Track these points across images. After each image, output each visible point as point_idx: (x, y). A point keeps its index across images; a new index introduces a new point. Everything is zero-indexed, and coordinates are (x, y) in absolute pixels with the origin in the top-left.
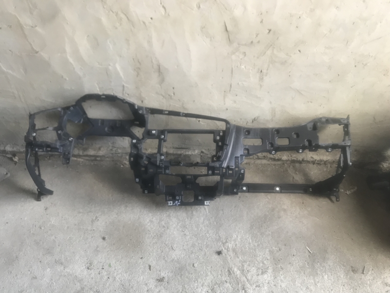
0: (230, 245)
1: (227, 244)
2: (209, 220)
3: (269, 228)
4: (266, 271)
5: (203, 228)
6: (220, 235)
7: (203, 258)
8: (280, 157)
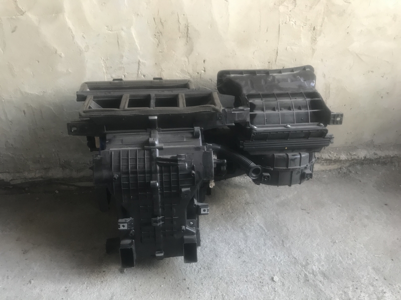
0: (314, 267)
1: (309, 267)
2: (272, 240)
3: (357, 239)
5: (267, 250)
6: (295, 256)
7: (283, 290)
8: (338, 157)
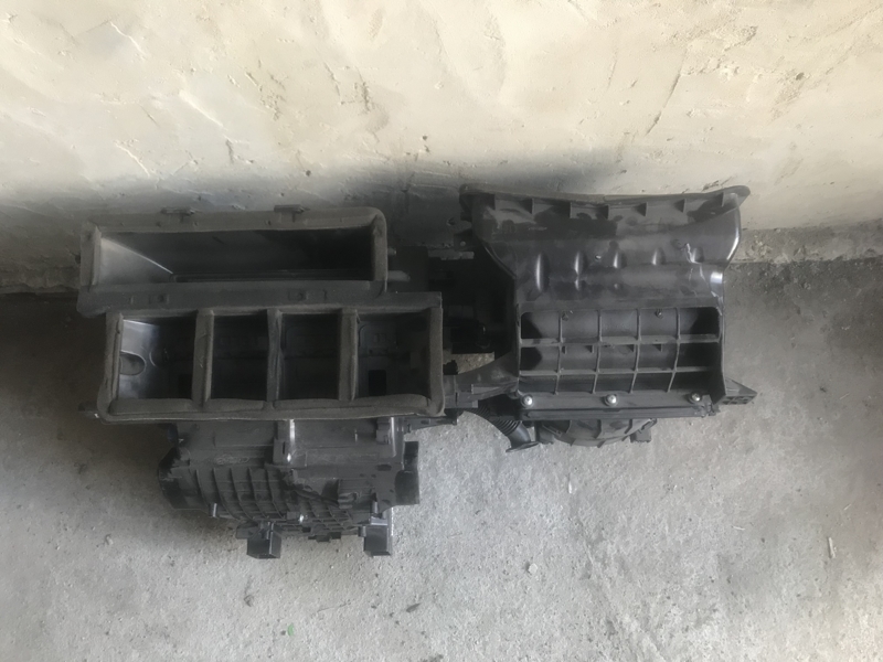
0: (609, 546)
1: (601, 546)
2: (549, 471)
3: (718, 484)
4: (708, 618)
5: (532, 498)
7: (539, 591)
